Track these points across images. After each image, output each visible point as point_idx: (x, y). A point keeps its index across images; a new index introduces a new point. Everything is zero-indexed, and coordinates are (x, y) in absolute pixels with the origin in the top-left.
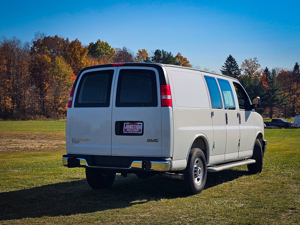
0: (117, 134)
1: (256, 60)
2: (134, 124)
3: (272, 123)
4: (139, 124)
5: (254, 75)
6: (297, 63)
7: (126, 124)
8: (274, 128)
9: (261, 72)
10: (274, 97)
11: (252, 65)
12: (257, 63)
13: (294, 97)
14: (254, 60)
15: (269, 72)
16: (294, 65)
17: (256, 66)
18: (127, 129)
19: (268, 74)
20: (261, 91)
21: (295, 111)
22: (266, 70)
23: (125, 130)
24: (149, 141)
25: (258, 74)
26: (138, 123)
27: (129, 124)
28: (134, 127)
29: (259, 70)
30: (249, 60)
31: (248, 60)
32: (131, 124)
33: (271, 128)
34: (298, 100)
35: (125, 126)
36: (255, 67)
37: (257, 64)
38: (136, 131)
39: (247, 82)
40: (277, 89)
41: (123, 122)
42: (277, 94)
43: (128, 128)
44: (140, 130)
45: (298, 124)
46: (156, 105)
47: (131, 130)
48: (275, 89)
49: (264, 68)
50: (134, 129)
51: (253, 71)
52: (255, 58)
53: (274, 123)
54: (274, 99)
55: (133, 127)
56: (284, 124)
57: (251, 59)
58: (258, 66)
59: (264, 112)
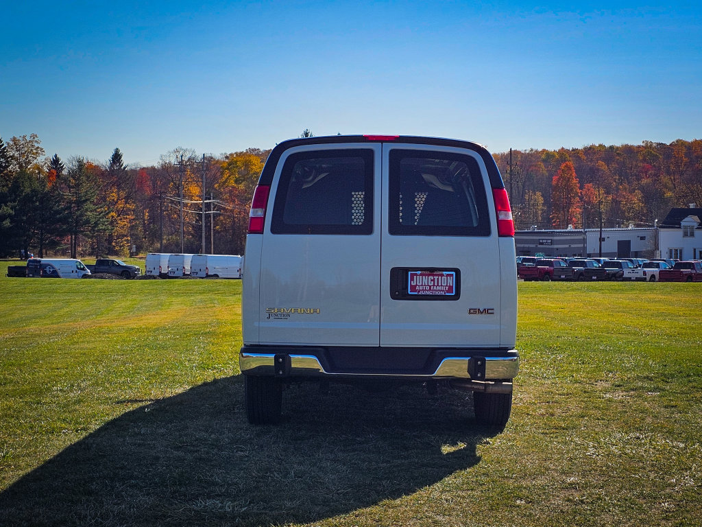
0: (394, 297)
1: (36, 139)
2: (433, 275)
3: (96, 267)
4: (448, 275)
5: (29, 169)
6: (117, 150)
7: (412, 275)
8: (109, 278)
9: (45, 163)
10: (81, 215)
11: (26, 149)
12: (36, 145)
13: (113, 217)
14: (31, 139)
15: (61, 164)
16: (112, 153)
17: (34, 151)
18: (417, 285)
19: (59, 168)
20: (56, 202)
21: (114, 244)
22: (56, 161)
23: (413, 288)
24: (473, 311)
25: (38, 168)
26: (444, 273)
27: (421, 275)
28: (434, 280)
29: (40, 160)
30: (21, 139)
31: (18, 137)
32: (425, 275)
33: (102, 278)
34: (119, 222)
35: (412, 279)
36: (33, 154)
37: (38, 148)
38: (440, 290)
39: (27, 184)
40: (87, 200)
41: (406, 270)
42: (87, 210)
43: (421, 283)
44: (450, 288)
45: (153, 271)
46: (486, 232)
47: (428, 288)
48: (83, 199)
49: (51, 157)
50: (434, 285)
51: (29, 162)
52: (34, 136)
53: (102, 267)
54: (81, 220)
55: (431, 280)
56: (121, 270)
57: (24, 137)
58: (39, 151)
59: (58, 244)
